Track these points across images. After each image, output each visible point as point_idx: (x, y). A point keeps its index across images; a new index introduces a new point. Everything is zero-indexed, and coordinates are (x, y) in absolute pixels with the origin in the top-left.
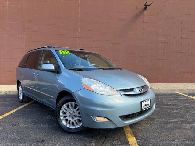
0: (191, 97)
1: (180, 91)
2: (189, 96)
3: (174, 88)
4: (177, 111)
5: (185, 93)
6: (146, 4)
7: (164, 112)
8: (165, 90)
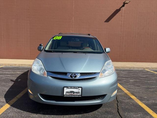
1: (147, 68)
2: (154, 72)
3: (142, 66)
4: (151, 81)
5: (151, 70)
6: (125, 2)
7: (143, 82)
8: (137, 67)
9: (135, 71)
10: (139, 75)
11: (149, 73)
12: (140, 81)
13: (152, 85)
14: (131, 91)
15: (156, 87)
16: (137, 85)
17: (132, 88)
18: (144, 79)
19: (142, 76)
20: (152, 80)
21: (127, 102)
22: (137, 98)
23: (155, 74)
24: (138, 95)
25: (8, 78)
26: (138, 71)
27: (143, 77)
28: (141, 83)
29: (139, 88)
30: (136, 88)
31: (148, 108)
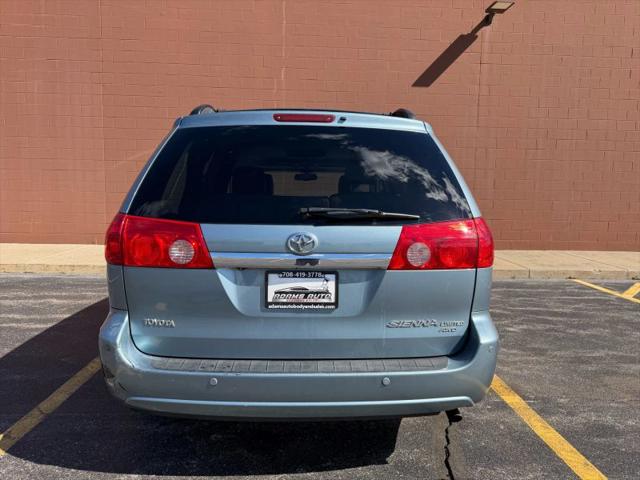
0: (618, 294)
1: (583, 274)
2: (609, 291)
3: (563, 265)
4: (593, 332)
5: (596, 281)
6: (494, 7)
7: (563, 335)
8: (541, 273)
9: (532, 287)
10: (546, 307)
11: (586, 294)
12: (547, 331)
13: (596, 347)
14: (508, 373)
15: (608, 355)
16: (534, 349)
17: (515, 363)
18: (565, 323)
19: (557, 308)
20: (594, 326)
21: (488, 423)
22: (529, 404)
23: (612, 298)
24: (536, 390)
25: (11, 325)
26: (546, 286)
27: (563, 315)
28: (550, 339)
29: (542, 359)
30: (527, 362)
31: (568, 446)
